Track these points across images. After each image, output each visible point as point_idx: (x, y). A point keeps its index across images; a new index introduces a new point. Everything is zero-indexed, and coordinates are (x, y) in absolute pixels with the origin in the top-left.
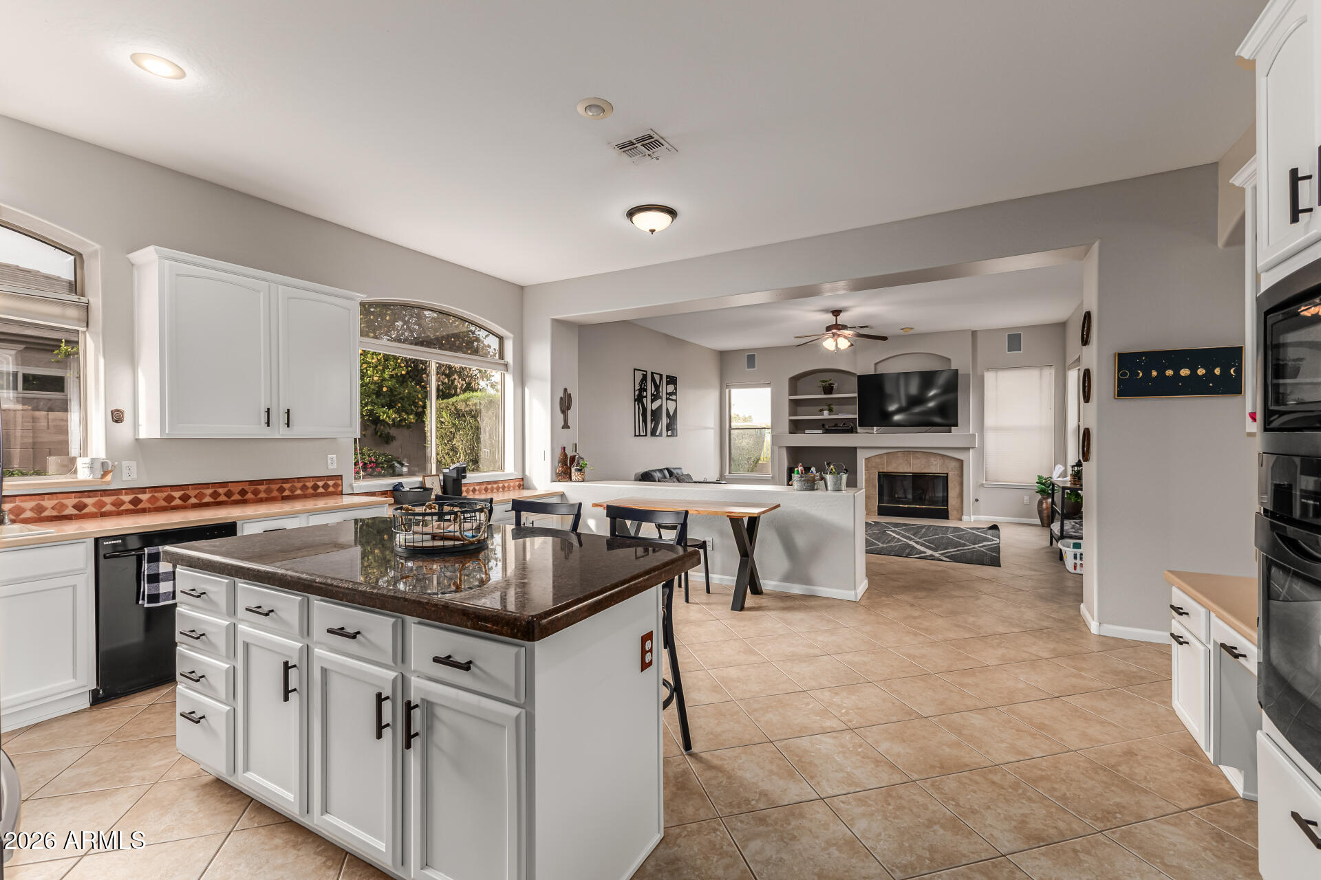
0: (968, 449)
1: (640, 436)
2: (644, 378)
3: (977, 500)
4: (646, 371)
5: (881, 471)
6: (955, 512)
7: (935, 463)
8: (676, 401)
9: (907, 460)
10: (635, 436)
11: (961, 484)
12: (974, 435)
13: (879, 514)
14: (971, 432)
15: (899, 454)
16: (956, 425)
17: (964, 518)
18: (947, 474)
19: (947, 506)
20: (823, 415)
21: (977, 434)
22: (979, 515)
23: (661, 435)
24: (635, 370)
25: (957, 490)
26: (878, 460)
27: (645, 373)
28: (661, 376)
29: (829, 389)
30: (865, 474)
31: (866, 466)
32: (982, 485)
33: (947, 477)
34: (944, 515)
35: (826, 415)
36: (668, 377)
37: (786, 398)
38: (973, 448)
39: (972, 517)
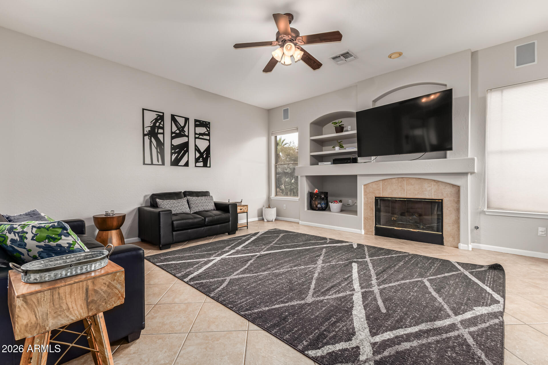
0: (466, 174)
1: (152, 164)
2: (161, 117)
3: (477, 228)
4: (163, 113)
5: (378, 195)
6: (451, 239)
7: (428, 189)
8: (209, 140)
9: (401, 186)
10: (144, 164)
11: (458, 210)
12: (473, 159)
13: (376, 234)
14: (469, 157)
15: (394, 180)
16: (451, 149)
17: (461, 246)
18: (442, 200)
19: (442, 232)
20: (335, 150)
21: (476, 158)
22: (479, 243)
23: (187, 164)
24: (143, 109)
25: (453, 217)
26: (374, 186)
27: (162, 114)
28: (187, 120)
29: (340, 129)
30: (364, 198)
31: (365, 192)
32: (483, 212)
33: (442, 202)
34: (439, 240)
35: (337, 150)
36: (196, 121)
37: (308, 138)
38: (472, 173)
39: (470, 245)
